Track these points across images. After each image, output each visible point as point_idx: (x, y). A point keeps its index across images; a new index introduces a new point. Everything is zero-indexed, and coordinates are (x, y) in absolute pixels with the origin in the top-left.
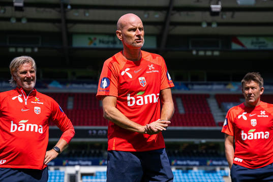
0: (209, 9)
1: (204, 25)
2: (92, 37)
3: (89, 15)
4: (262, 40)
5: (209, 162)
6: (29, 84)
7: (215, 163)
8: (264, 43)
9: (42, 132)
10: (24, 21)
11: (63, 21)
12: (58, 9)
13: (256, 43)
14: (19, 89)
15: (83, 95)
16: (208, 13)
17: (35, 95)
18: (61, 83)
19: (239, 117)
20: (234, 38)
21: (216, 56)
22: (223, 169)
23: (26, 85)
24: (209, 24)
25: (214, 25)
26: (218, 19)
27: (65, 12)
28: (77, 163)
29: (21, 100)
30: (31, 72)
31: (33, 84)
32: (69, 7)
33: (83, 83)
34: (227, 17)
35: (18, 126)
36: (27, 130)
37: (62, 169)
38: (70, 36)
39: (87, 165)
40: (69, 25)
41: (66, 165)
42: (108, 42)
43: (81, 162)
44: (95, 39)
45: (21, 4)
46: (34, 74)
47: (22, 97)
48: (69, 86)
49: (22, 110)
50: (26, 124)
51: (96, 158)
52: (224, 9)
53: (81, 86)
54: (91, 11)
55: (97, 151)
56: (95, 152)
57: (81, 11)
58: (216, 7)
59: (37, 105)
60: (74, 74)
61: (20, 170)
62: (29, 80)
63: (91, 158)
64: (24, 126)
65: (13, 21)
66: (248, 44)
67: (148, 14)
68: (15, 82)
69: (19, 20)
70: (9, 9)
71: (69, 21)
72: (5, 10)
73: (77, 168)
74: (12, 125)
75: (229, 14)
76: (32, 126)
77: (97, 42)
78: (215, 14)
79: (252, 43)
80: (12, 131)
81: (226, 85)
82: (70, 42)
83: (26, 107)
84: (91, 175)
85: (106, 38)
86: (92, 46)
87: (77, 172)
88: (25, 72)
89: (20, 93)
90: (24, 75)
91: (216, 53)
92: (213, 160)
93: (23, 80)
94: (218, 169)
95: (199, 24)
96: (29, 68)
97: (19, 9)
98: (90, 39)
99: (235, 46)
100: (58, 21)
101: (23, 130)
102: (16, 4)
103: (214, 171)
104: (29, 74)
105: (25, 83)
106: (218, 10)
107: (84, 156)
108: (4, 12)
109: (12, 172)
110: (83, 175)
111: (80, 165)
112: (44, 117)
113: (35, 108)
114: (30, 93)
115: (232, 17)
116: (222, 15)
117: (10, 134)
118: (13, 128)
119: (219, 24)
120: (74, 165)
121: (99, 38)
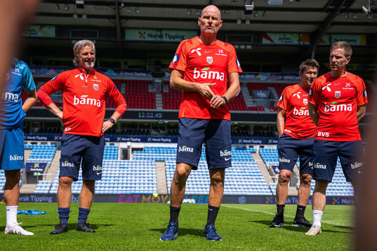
0: (244, 8)
1: (239, 22)
2: (142, 31)
3: (139, 12)
4: (288, 36)
5: (240, 141)
6: (90, 64)
7: (244, 141)
8: (289, 39)
9: (99, 106)
10: (84, 17)
11: (117, 17)
12: (113, 7)
13: (283, 39)
14: (81, 68)
15: (133, 82)
16: (243, 12)
17: (94, 74)
18: (115, 71)
19: (294, 95)
20: (264, 34)
21: (249, 49)
22: (252, 147)
23: (87, 65)
24: (244, 21)
25: (248, 22)
26: (251, 17)
27: (119, 9)
28: (128, 139)
29: (82, 78)
30: (91, 54)
31: (93, 65)
32: (123, 5)
33: (133, 72)
34: (259, 15)
35: (80, 100)
36: (88, 103)
37: (116, 144)
38: (123, 30)
39: (137, 142)
40: (123, 21)
41: (119, 141)
42: (155, 36)
43: (132, 139)
44: (145, 33)
45: (82, 2)
46: (94, 56)
47: (83, 75)
48: (121, 74)
49: (83, 86)
50: (86, 98)
51: (144, 136)
52: (256, 9)
53: (132, 74)
54: (142, 9)
55: (146, 130)
56: (144, 131)
57: (133, 8)
58: (250, 7)
59: (96, 83)
60: (126, 63)
61: (82, 136)
62: (89, 61)
63: (141, 136)
64: (85, 100)
65: (76, 17)
66: (276, 39)
67: (191, 12)
68: (78, 62)
69: (80, 16)
70: (72, 6)
71: (121, 17)
72: (69, 7)
73: (129, 144)
74: (75, 99)
75: (261, 13)
76: (92, 100)
77: (146, 35)
78: (249, 12)
79: (280, 39)
80: (75, 104)
81: (256, 75)
82: (123, 35)
83: (86, 84)
84: (141, 149)
85: (154, 33)
86: (142, 39)
87: (129, 147)
88: (86, 54)
89: (81, 72)
90: (85, 56)
91: (249, 47)
92: (243, 139)
93: (85, 60)
94: (248, 147)
95: (235, 21)
96: (90, 51)
97: (80, 6)
98: (140, 33)
99: (265, 41)
100: (113, 17)
101: (84, 103)
102: (77, 2)
103: (244, 148)
104: (90, 56)
105: (86, 63)
106: (252, 9)
107: (134, 134)
108: (68, 10)
109: (76, 138)
110: (134, 150)
111: (132, 142)
112: (102, 93)
113: (94, 85)
114: (89, 72)
115: (263, 16)
116: (254, 14)
117: (73, 106)
118: (76, 101)
119: (252, 22)
120: (126, 141)
121: (148, 32)
